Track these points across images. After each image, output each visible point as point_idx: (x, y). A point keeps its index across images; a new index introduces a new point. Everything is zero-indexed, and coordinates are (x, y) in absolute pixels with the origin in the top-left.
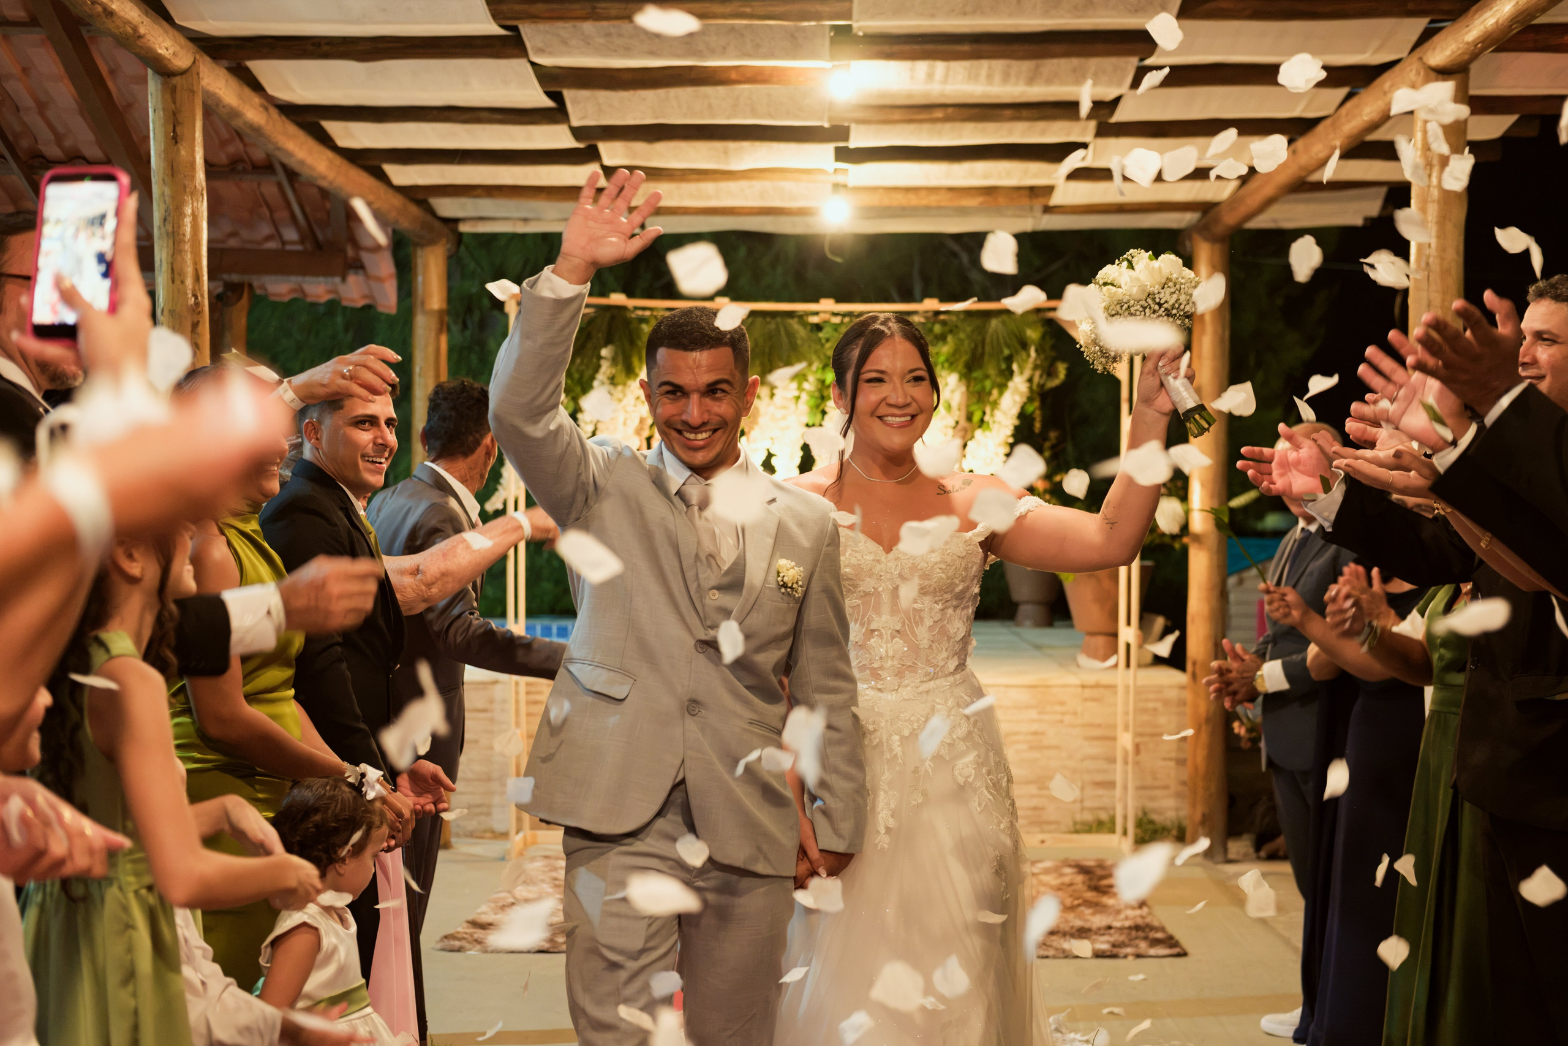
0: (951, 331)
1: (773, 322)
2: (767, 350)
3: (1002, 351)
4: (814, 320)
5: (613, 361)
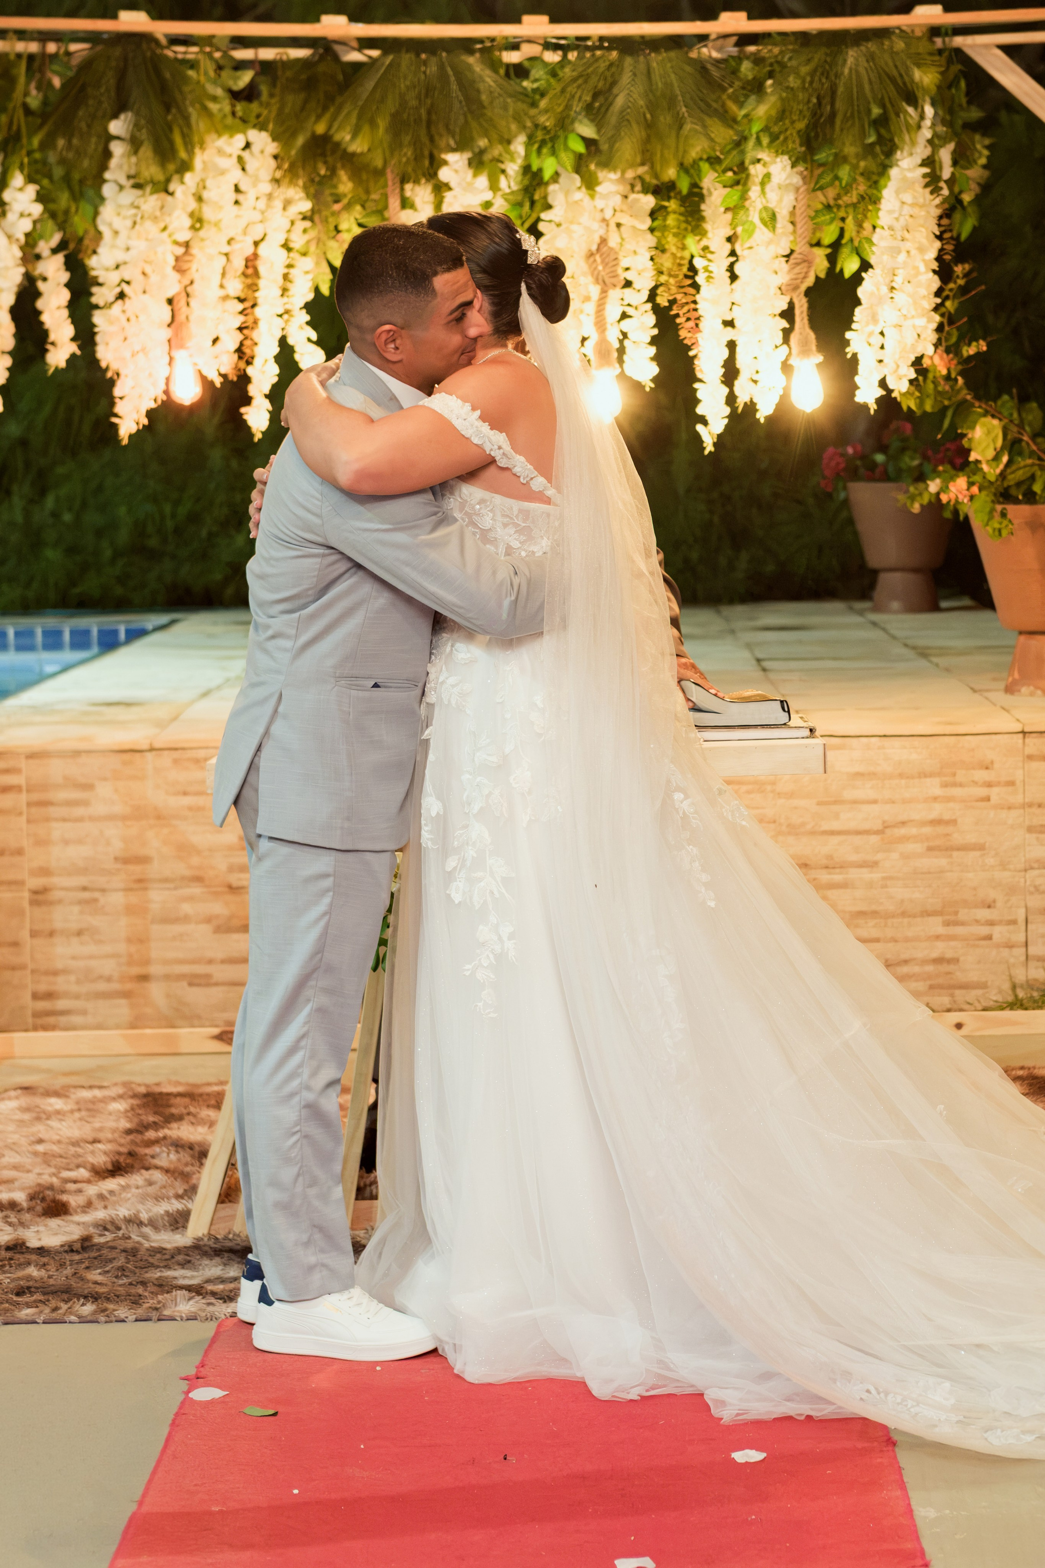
0: (771, 75)
1: (434, 60)
2: (423, 112)
3: (869, 111)
4: (512, 57)
5: (135, 144)
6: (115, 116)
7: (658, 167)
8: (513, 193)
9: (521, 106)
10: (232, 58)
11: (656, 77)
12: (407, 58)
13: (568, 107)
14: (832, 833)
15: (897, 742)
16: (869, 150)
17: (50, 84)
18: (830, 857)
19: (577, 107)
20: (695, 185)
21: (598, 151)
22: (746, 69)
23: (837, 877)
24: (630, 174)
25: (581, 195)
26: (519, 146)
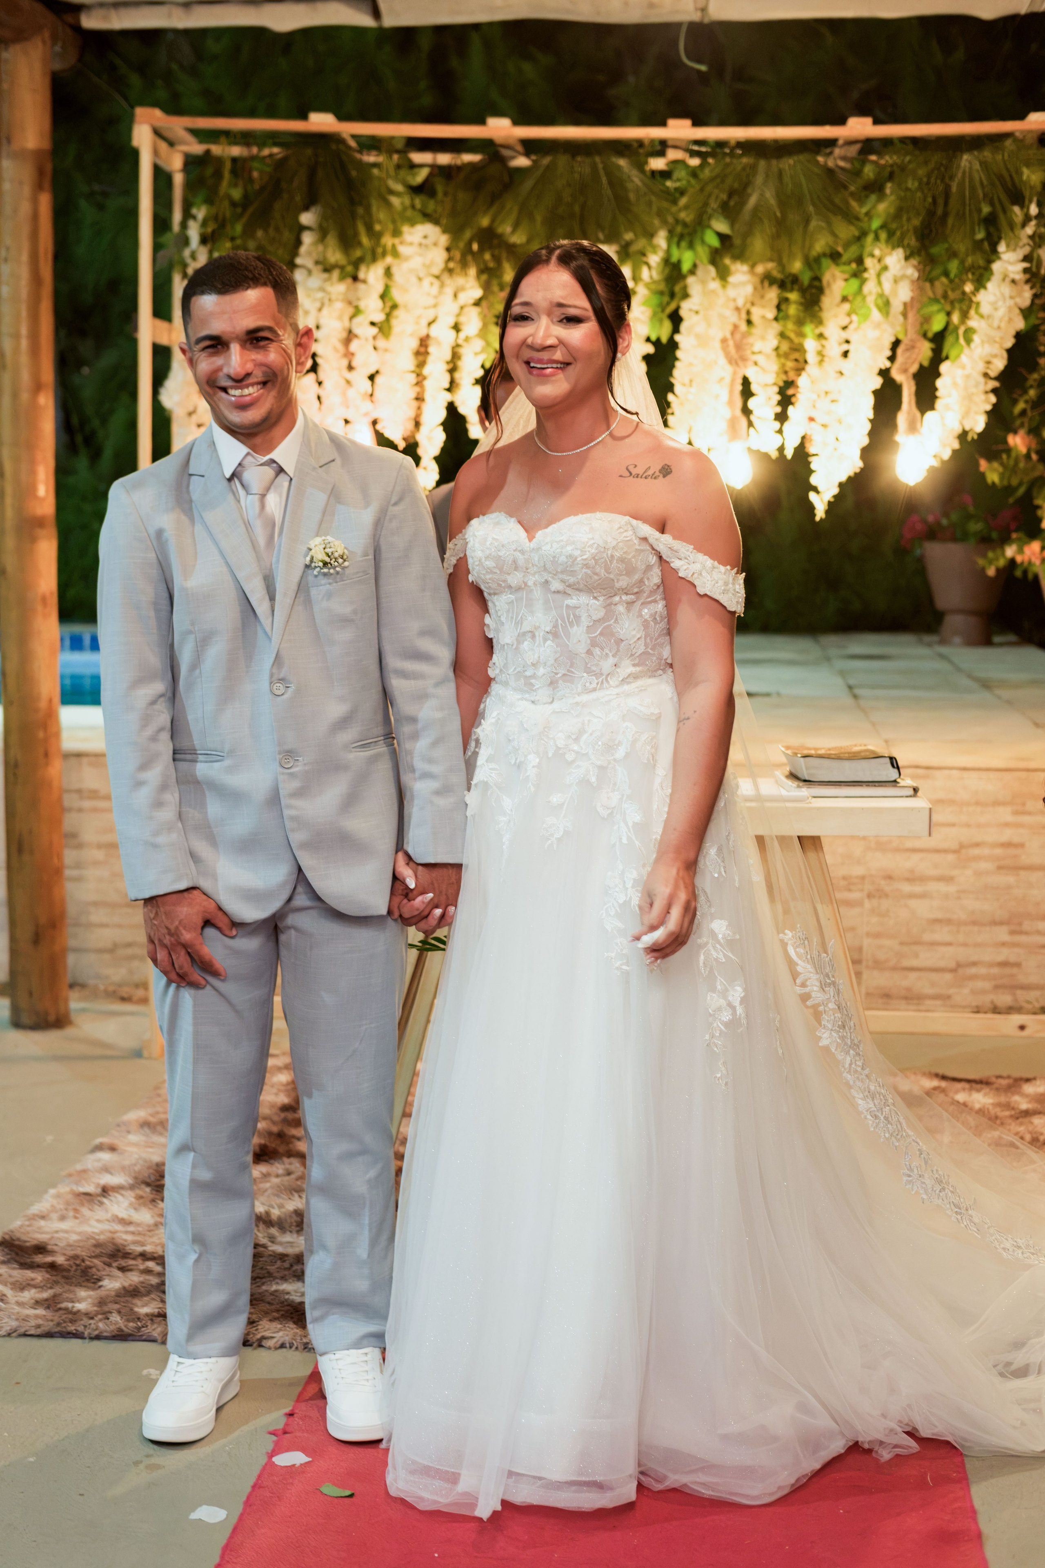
0: (891, 177)
1: (587, 162)
2: (577, 208)
3: (979, 211)
4: (657, 161)
5: (323, 233)
6: (306, 208)
7: (785, 260)
8: (654, 282)
9: (665, 204)
10: (410, 161)
11: (787, 179)
12: (563, 160)
13: (706, 204)
14: (914, 850)
15: (974, 775)
16: (977, 246)
17: (251, 180)
18: (912, 871)
19: (714, 205)
20: (817, 279)
21: (732, 245)
22: (869, 171)
23: (917, 889)
24: (760, 269)
25: (715, 285)
26: (661, 240)
